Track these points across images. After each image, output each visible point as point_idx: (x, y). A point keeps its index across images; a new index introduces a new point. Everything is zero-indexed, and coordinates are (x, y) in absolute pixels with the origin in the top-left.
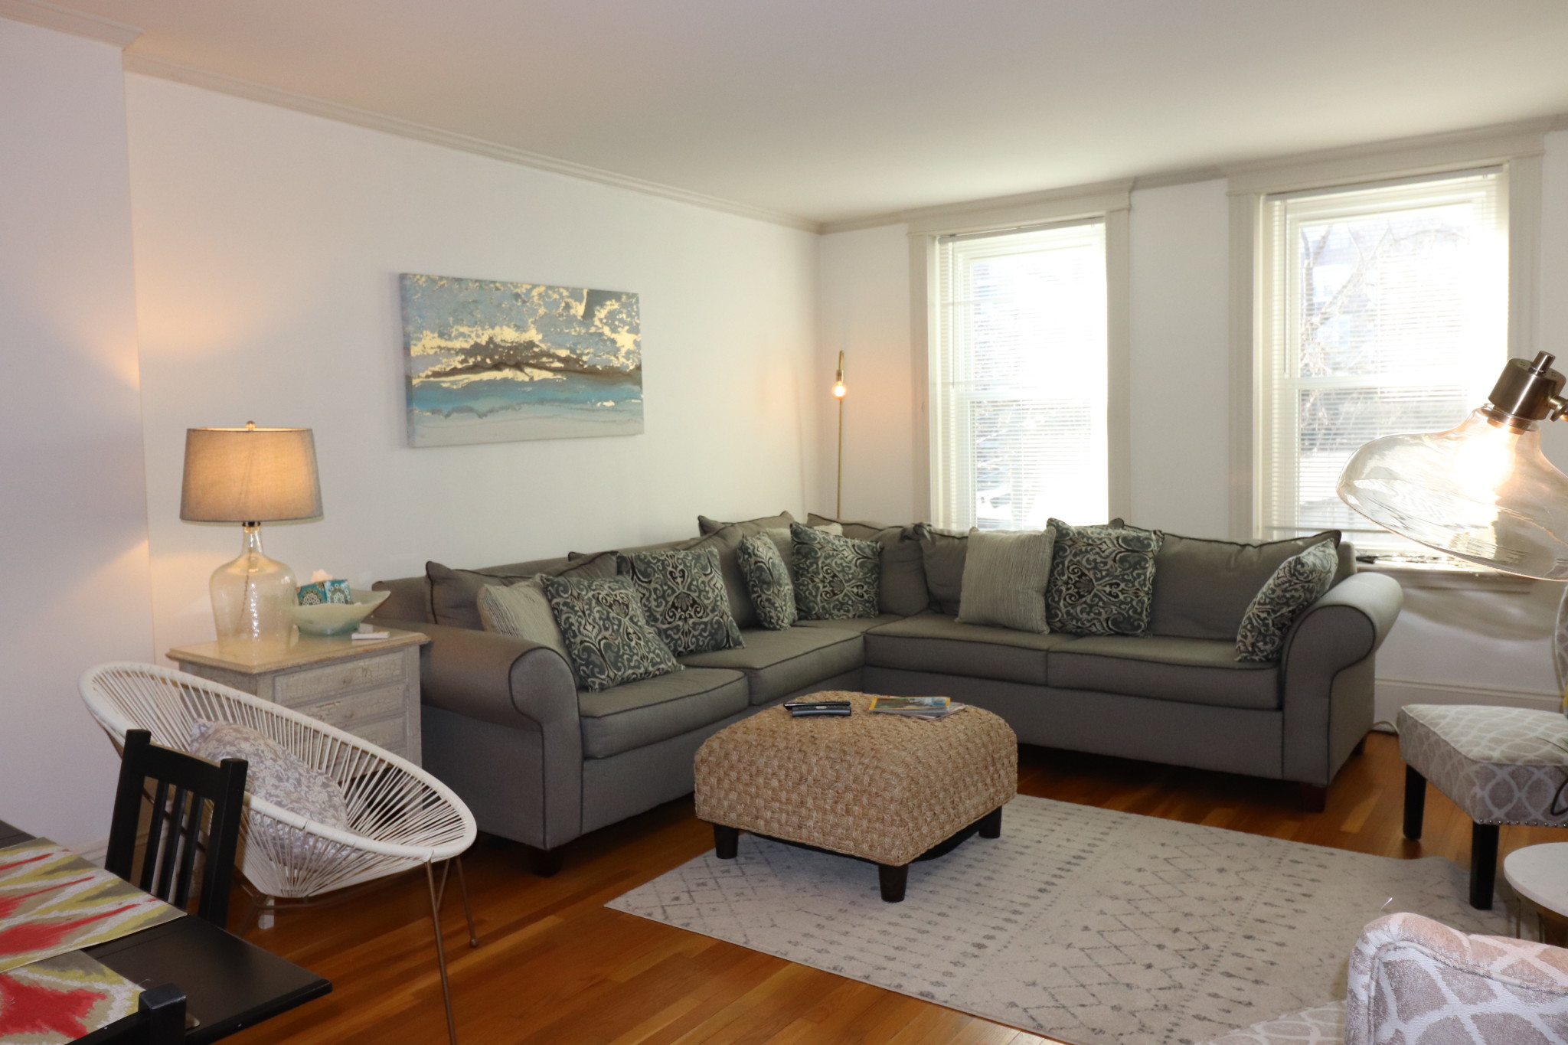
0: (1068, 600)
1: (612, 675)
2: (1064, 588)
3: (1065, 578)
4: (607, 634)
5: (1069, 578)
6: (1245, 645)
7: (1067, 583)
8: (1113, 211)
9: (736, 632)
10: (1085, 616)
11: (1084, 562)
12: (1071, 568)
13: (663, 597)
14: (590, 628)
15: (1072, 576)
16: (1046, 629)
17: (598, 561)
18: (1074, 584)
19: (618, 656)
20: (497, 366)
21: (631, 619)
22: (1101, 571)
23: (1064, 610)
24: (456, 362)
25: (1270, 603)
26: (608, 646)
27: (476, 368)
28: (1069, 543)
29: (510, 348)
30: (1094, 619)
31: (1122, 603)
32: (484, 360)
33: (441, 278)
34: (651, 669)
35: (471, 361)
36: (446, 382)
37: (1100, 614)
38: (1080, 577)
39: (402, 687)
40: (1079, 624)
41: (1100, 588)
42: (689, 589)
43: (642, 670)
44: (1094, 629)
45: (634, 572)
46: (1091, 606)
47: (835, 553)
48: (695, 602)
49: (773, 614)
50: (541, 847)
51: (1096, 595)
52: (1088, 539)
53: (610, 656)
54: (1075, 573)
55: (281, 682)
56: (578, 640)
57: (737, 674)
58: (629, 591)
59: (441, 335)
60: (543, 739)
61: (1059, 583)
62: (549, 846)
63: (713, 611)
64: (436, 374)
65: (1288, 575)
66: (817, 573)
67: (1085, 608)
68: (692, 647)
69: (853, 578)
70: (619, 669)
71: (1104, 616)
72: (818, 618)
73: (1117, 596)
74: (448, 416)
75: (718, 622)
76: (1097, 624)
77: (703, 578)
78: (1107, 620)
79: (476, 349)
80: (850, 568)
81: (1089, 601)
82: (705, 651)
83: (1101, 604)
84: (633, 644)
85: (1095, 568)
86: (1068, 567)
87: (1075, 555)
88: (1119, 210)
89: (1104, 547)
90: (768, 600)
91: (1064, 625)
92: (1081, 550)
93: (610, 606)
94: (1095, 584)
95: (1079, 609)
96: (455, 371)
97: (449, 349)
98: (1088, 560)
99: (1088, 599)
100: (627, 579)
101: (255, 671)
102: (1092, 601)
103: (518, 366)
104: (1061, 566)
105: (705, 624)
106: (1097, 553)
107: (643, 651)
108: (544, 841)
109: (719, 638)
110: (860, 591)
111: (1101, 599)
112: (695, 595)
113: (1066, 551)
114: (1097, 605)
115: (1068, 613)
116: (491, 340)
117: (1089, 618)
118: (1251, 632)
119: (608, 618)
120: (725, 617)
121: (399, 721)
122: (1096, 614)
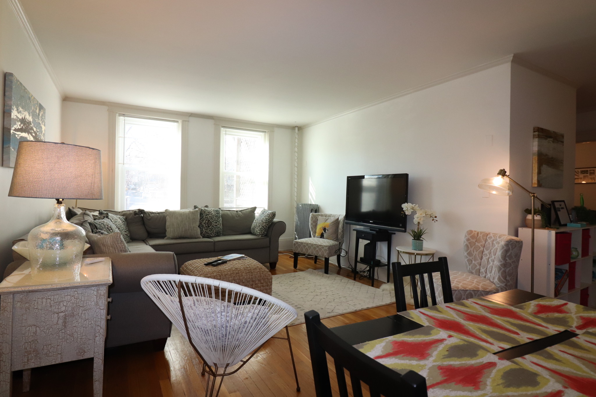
0: (205, 228)
2: (204, 225)
3: (204, 222)
5: (205, 222)
6: (262, 233)
7: (205, 223)
8: (184, 121)
10: (210, 232)
11: (209, 217)
12: (206, 219)
15: (206, 221)
16: (201, 237)
18: (207, 223)
22: (213, 219)
23: (204, 231)
25: (268, 222)
28: (203, 212)
30: (212, 232)
31: (218, 227)
37: (214, 231)
38: (208, 221)
40: (208, 235)
41: (213, 224)
44: (212, 235)
46: (211, 229)
51: (212, 226)
52: (208, 211)
54: (207, 220)
61: (203, 223)
65: (272, 215)
67: (210, 230)
71: (215, 231)
73: (217, 226)
76: (213, 234)
78: (215, 232)
81: (211, 228)
83: (214, 228)
85: (212, 219)
86: (205, 219)
87: (206, 215)
88: (186, 121)
89: (212, 213)
91: (204, 235)
92: (207, 214)
94: (212, 223)
95: (208, 230)
98: (209, 216)
99: (211, 227)
102: (212, 228)
104: (202, 219)
106: (211, 215)
111: (214, 227)
113: (203, 214)
114: (213, 229)
115: (206, 232)
117: (211, 232)
118: (263, 229)
122: (213, 231)
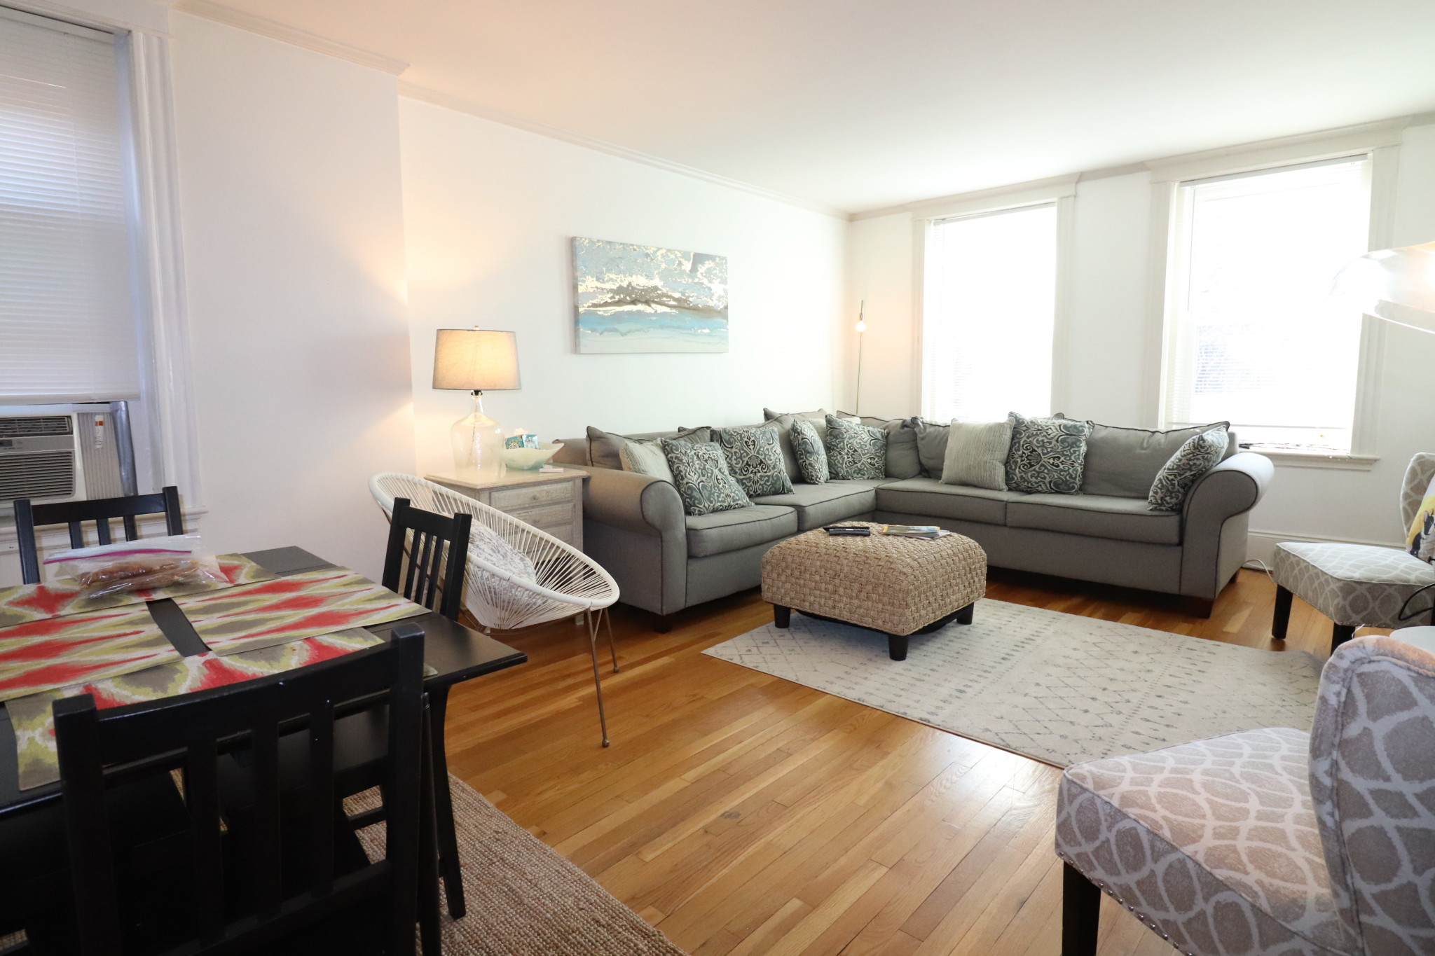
0: (1022, 468)
1: (707, 506)
2: (1019, 460)
3: (1020, 453)
4: (704, 479)
5: (1023, 453)
6: (1156, 499)
7: (1022, 457)
8: (1063, 198)
9: (789, 483)
10: (1034, 479)
11: (1035, 442)
12: (1025, 446)
13: (741, 458)
14: (692, 474)
15: (1025, 452)
16: (1005, 487)
17: (698, 433)
18: (1027, 457)
19: (711, 494)
20: (634, 302)
21: (720, 470)
22: (1047, 448)
23: (1019, 475)
24: (607, 298)
25: (1176, 469)
26: (704, 487)
27: (619, 303)
28: (1025, 428)
29: (642, 290)
30: (1041, 481)
31: (1062, 471)
32: (625, 297)
33: (598, 241)
34: (732, 503)
35: (617, 298)
36: (601, 311)
37: (1045, 478)
38: (1031, 452)
39: (571, 505)
40: (1030, 485)
41: (1046, 460)
42: (758, 453)
43: (726, 504)
44: (1040, 489)
45: (721, 441)
46: (1038, 473)
47: (856, 435)
48: (761, 462)
49: (813, 473)
50: (659, 613)
51: (1042, 465)
52: (1038, 426)
53: (706, 493)
54: (1027, 450)
55: (495, 495)
56: (685, 482)
57: (791, 509)
58: (717, 451)
59: (598, 279)
60: (662, 541)
61: (1016, 456)
62: (665, 613)
63: (774, 468)
64: (595, 305)
65: (1192, 448)
66: (843, 449)
67: (1034, 474)
68: (759, 492)
69: (868, 453)
70: (711, 502)
71: (1048, 479)
72: (844, 479)
73: (1058, 466)
74: (601, 334)
75: (777, 475)
76: (1043, 485)
77: (768, 447)
78: (1050, 482)
79: (620, 290)
80: (866, 446)
81: (1037, 469)
82: (768, 495)
83: (1046, 471)
84: (721, 486)
85: (1043, 446)
86: (1023, 445)
87: (1028, 437)
88: (1068, 197)
89: (1050, 431)
90: (810, 464)
91: (1018, 485)
92: (1032, 434)
93: (706, 461)
94: (1043, 457)
95: (1029, 474)
96: (606, 304)
97: (603, 289)
98: (1037, 440)
99: (1037, 468)
100: (716, 445)
101: (479, 487)
102: (1039, 469)
103: (647, 303)
104: (1017, 445)
105: (768, 476)
106: (1045, 436)
107: (728, 491)
108: (662, 610)
109: (777, 486)
110: (872, 462)
111: (1046, 468)
112: (762, 457)
113: (1021, 434)
114: (1043, 472)
115: (1022, 477)
116: (630, 284)
117: (1037, 481)
118: (1160, 489)
119: (704, 469)
120: (782, 473)
121: (569, 527)
122: (1042, 478)
